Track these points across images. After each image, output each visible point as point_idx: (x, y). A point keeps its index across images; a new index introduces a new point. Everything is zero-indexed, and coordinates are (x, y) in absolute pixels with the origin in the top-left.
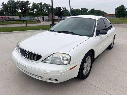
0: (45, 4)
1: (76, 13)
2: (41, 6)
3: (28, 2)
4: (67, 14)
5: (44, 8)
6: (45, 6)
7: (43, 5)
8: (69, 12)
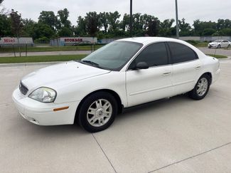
0: (145, 16)
1: (205, 29)
2: (138, 19)
3: (116, 13)
4: (185, 32)
5: (143, 23)
6: (145, 19)
7: (142, 17)
8: (190, 27)
